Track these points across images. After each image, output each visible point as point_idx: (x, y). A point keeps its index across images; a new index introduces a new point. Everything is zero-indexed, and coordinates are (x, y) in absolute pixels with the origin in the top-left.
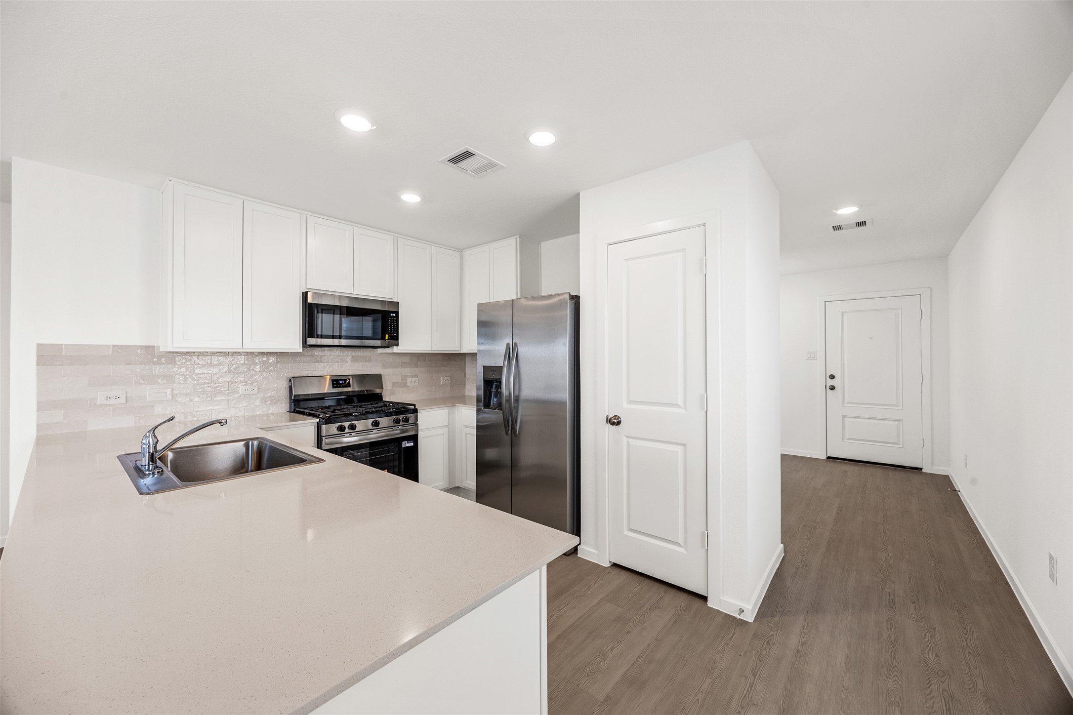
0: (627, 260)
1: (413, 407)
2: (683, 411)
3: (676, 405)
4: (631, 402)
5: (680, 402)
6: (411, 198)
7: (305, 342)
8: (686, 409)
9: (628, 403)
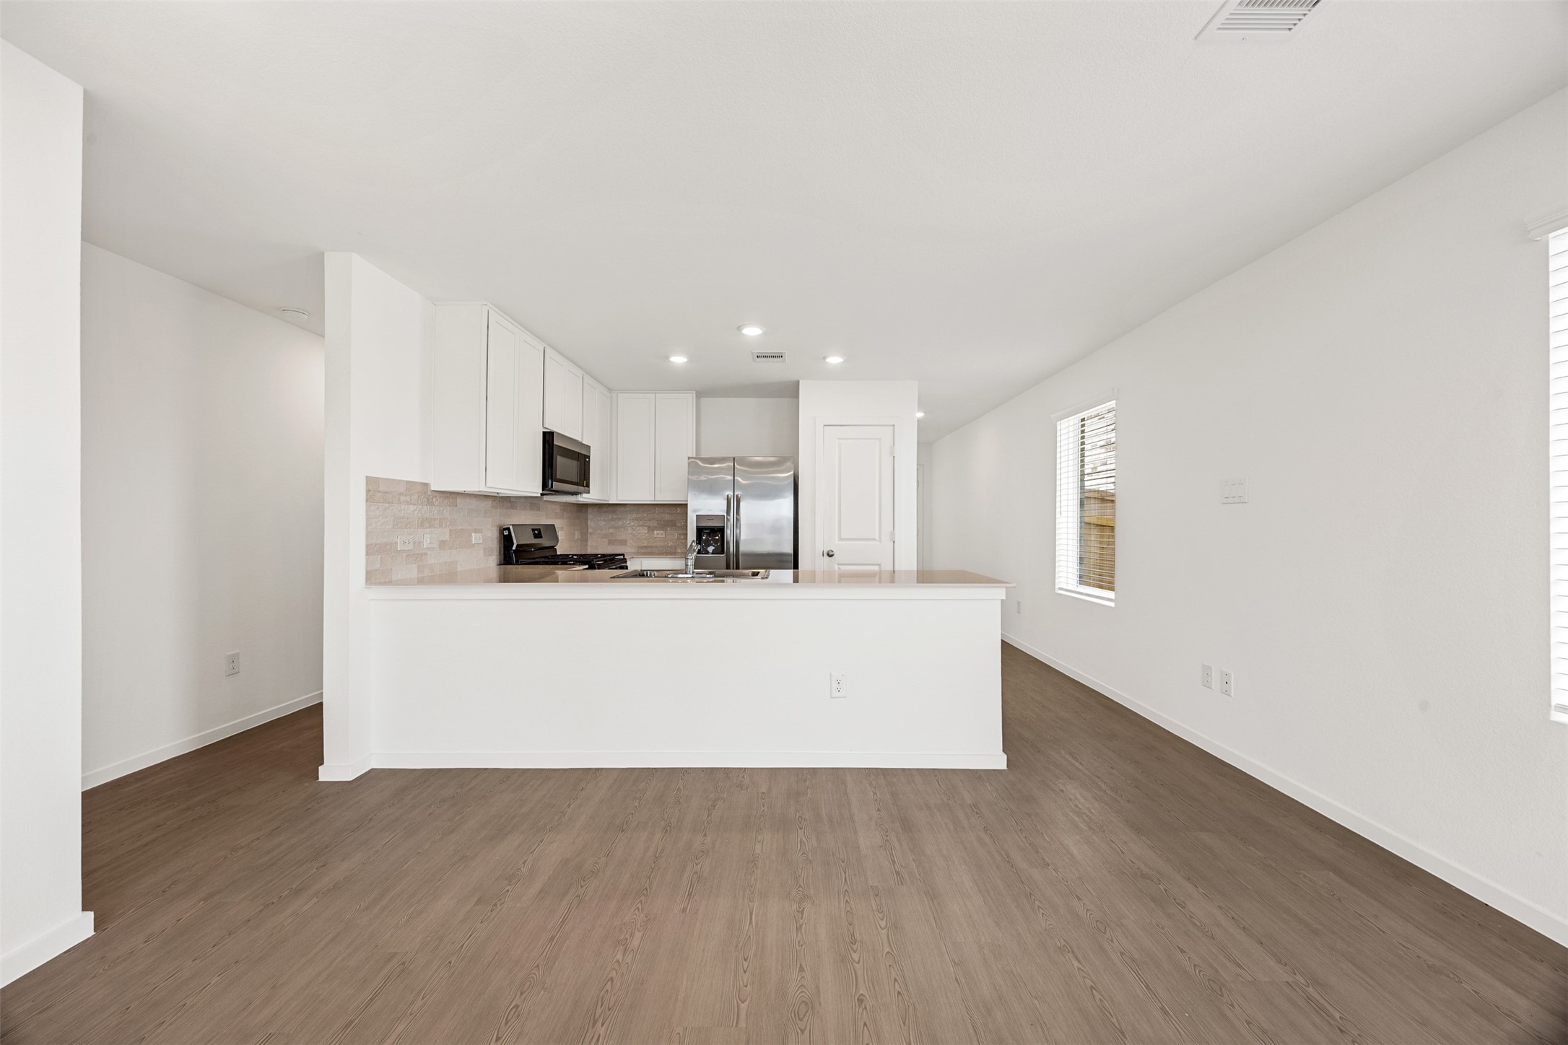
0: (839, 439)
1: (622, 557)
2: (878, 543)
3: (875, 539)
4: (841, 539)
5: (877, 538)
6: (679, 360)
7: (545, 486)
8: (880, 541)
9: (839, 540)
